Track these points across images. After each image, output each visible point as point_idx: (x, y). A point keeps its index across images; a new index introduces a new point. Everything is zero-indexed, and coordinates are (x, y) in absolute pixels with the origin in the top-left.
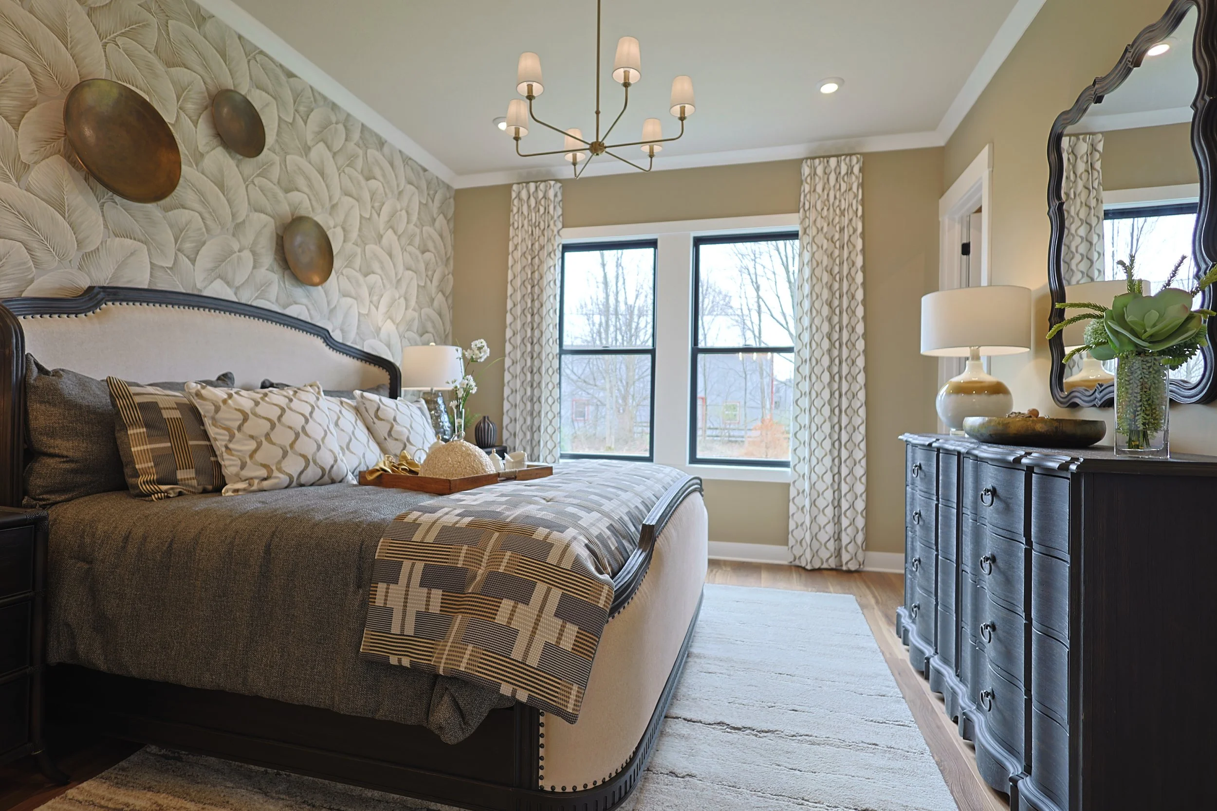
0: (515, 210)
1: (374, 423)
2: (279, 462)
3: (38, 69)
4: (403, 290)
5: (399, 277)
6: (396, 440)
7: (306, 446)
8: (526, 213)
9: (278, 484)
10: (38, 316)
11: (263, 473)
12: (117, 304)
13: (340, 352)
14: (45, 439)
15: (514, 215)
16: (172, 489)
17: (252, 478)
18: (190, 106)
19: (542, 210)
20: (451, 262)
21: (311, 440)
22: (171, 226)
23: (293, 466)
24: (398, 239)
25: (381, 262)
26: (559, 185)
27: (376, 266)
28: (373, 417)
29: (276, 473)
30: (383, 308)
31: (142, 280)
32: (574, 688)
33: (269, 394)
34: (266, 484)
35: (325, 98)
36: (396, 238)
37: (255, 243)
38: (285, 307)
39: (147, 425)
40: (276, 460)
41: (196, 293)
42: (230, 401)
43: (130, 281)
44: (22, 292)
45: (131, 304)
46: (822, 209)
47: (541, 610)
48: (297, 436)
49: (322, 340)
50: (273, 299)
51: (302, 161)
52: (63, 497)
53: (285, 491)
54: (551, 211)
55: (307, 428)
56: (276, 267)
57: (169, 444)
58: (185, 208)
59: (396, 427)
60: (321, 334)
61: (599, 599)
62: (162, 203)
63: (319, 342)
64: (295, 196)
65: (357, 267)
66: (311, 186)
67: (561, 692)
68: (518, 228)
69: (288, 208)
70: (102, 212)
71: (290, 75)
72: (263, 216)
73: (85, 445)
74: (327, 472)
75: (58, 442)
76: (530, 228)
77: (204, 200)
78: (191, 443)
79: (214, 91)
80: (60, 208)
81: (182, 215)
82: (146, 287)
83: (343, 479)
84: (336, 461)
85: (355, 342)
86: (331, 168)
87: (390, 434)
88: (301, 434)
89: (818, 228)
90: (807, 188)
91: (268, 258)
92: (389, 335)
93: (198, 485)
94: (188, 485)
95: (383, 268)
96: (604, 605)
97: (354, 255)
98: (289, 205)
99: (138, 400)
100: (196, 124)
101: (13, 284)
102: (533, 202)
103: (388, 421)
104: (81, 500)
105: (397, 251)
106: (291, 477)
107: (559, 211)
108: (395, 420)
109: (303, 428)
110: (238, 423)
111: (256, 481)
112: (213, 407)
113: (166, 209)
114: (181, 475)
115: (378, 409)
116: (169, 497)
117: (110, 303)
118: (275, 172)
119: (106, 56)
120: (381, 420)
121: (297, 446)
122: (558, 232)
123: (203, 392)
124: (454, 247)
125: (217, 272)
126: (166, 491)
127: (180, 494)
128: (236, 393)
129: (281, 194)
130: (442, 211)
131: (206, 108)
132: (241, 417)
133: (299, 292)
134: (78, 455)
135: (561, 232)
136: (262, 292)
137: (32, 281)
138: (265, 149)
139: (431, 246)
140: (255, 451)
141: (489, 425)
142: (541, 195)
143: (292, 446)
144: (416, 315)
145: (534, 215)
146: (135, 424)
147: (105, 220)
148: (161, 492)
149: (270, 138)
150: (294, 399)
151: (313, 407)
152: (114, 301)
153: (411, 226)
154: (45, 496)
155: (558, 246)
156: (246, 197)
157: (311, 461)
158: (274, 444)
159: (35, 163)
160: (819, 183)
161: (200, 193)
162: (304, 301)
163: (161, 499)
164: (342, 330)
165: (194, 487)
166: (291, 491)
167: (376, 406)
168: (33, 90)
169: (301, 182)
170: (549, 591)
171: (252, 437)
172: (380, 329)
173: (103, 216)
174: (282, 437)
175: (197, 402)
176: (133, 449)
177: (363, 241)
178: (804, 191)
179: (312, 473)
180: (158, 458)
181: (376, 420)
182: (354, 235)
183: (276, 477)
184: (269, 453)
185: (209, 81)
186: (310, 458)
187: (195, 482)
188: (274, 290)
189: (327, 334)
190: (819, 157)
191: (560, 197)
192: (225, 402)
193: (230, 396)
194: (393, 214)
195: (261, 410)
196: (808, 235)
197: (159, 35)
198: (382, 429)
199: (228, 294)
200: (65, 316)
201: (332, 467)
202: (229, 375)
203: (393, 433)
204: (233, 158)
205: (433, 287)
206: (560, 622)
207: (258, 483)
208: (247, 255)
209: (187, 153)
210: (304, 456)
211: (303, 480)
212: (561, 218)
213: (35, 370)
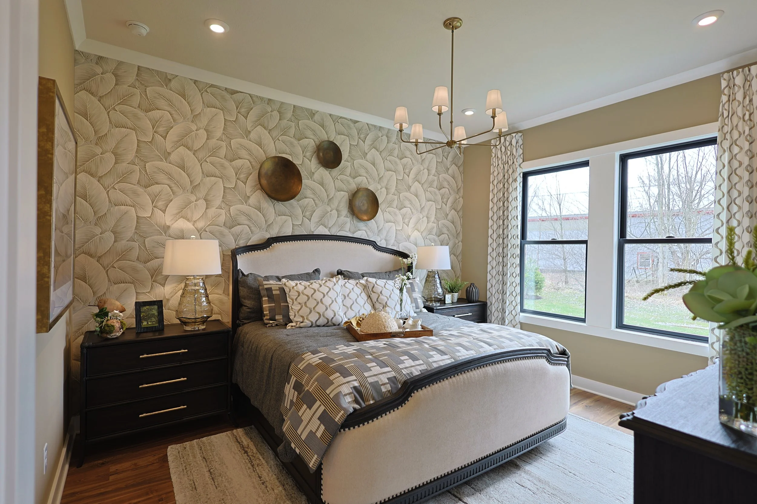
0: (493, 155)
1: (371, 294)
2: (308, 315)
3: (252, 160)
4: (425, 213)
5: (422, 207)
6: (380, 303)
7: (321, 308)
8: (500, 156)
9: (305, 325)
10: (250, 252)
11: (301, 320)
12: (278, 243)
13: (382, 252)
14: (243, 299)
15: (493, 159)
16: (273, 323)
17: (297, 322)
18: (308, 154)
19: (509, 153)
20: (462, 190)
21: (323, 305)
22: (300, 207)
23: (313, 318)
24: (422, 186)
25: (410, 200)
26: (520, 134)
27: (407, 203)
28: (371, 291)
29: (306, 320)
30: (411, 225)
31: (288, 232)
32: (315, 456)
33: (314, 283)
34: (302, 325)
35: (375, 126)
36: (420, 186)
37: (338, 206)
38: (353, 233)
39: (268, 297)
40: (307, 315)
41: (311, 234)
42: (295, 287)
43: (284, 233)
44: (247, 243)
45: (283, 242)
46: (744, 115)
47: (313, 415)
48: (318, 303)
49: (372, 247)
50: (348, 230)
51: (363, 162)
52: (248, 321)
53: (309, 329)
54: (515, 153)
55: (323, 300)
56: (349, 215)
57: (274, 305)
58: (307, 198)
59: (381, 297)
60: (371, 244)
61: (337, 417)
62: (296, 198)
63: (370, 248)
64: (359, 179)
65: (395, 206)
66: (367, 172)
67: (309, 456)
68: (495, 166)
69: (355, 186)
70: (274, 207)
71: (356, 122)
72: (342, 192)
73: (253, 303)
74: (330, 321)
75: (246, 301)
76: (502, 165)
77: (314, 193)
78: (282, 304)
79: (318, 143)
80: (259, 209)
81: (305, 201)
82: (290, 235)
83: (339, 324)
84: (335, 315)
85: (393, 245)
86: (379, 160)
87: (377, 300)
88: (320, 303)
89: (739, 132)
90: (724, 98)
91: (345, 211)
92: (416, 239)
93: (283, 322)
94: (280, 322)
95: (411, 203)
96: (338, 421)
97: (393, 200)
98: (356, 184)
99: (266, 287)
100: (310, 161)
101: (245, 241)
102: (503, 149)
103: (377, 293)
104: (252, 323)
105: (421, 192)
106: (312, 322)
107: (521, 151)
108: (381, 292)
109: (321, 300)
110: (296, 297)
111: (299, 323)
112: (289, 290)
113: (298, 201)
114: (277, 317)
115: (373, 287)
116: (272, 326)
117: (275, 244)
118: (348, 171)
119: (275, 146)
120: (374, 292)
121: (316, 309)
122: (520, 165)
123: (287, 283)
124: (463, 182)
125: (321, 222)
126: (271, 324)
127: (277, 325)
128: (299, 283)
129: (351, 180)
130: (454, 163)
131: (315, 152)
132: (297, 294)
133: (361, 225)
134: (251, 306)
135: (521, 166)
136: (342, 228)
137: (250, 239)
138: (342, 161)
139: (445, 184)
140: (300, 310)
141: (472, 289)
142: (508, 143)
143: (314, 308)
144: (435, 225)
145: (504, 157)
146: (264, 296)
147: (275, 210)
148: (270, 324)
149: (345, 155)
150: (323, 286)
151: (330, 289)
152: (276, 242)
153: (431, 176)
154: (243, 320)
155: (520, 174)
156: (334, 186)
157: (322, 315)
158: (307, 307)
159: (251, 195)
160: (738, 91)
161: (312, 190)
162: (364, 228)
163: (270, 326)
164: (386, 240)
165: (281, 322)
166: (311, 328)
167: (373, 285)
168: (251, 168)
169: (362, 171)
170: (320, 405)
171: (300, 303)
172: (410, 236)
173: (274, 209)
174: (311, 304)
175: (285, 287)
176: (264, 306)
177: (398, 191)
178: (722, 102)
179: (322, 321)
180: (271, 310)
181: (372, 292)
182: (393, 190)
183: (305, 322)
184: (305, 311)
185: (316, 140)
186: (321, 314)
187: (282, 321)
188: (348, 226)
189: (375, 244)
190: (736, 69)
191: (521, 142)
192: (293, 287)
193: (297, 284)
194: (418, 173)
195: (306, 292)
196: (727, 140)
197: (295, 129)
198: (374, 297)
199: (326, 232)
200: (259, 251)
201: (333, 318)
202: (318, 270)
203: (379, 300)
204: (327, 170)
205: (447, 208)
206: (319, 422)
207: (299, 324)
208: (334, 212)
209: (307, 174)
210: (318, 313)
211: (318, 323)
212: (522, 155)
213: (241, 274)
